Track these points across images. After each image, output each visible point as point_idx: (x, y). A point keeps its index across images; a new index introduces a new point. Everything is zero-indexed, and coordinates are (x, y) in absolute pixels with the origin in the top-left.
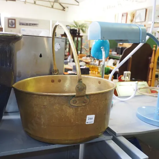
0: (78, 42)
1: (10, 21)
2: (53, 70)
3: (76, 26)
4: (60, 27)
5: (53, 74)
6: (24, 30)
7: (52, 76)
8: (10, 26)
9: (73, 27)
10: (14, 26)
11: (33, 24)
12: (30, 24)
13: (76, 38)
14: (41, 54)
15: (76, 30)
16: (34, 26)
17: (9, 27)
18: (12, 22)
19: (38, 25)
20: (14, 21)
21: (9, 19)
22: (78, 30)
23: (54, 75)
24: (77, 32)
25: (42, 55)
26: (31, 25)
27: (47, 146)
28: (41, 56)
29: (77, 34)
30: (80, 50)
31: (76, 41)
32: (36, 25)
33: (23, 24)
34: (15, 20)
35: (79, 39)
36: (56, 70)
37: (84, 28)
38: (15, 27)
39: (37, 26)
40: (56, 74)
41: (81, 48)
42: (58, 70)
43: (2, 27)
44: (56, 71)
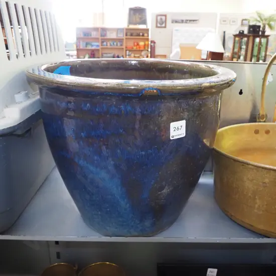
0: (261, 46)
1: (159, 18)
2: (259, 114)
3: (259, 19)
4: (232, 23)
5: (258, 120)
6: (177, 30)
7: (257, 123)
8: (159, 25)
9: (253, 21)
10: (164, 25)
11: (190, 21)
12: (187, 20)
13: (257, 40)
14: (241, 90)
15: (259, 27)
16: (192, 23)
17: (157, 27)
18: (161, 19)
20: (164, 18)
21: (158, 16)
22: (262, 26)
23: (260, 123)
24: (261, 29)
25: (243, 91)
26: (188, 22)
27: (258, 239)
28: (241, 93)
29: (260, 33)
30: (263, 58)
31: (258, 44)
33: (176, 22)
34: (165, 16)
35: (264, 40)
36: (263, 115)
37: (272, 23)
38: (165, 27)
39: (197, 23)
40: (263, 120)
41: (266, 55)
42: (266, 115)
43: (148, 27)
44: (263, 117)
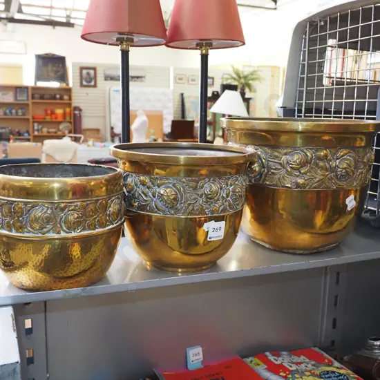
1: (84, 72)
3: (236, 77)
4: (190, 82)
6: (116, 91)
8: (84, 83)
9: (227, 79)
10: (93, 83)
11: (133, 78)
15: (235, 87)
16: (135, 81)
17: (82, 85)
18: (88, 74)
19: (143, 79)
20: (92, 72)
21: (82, 69)
32: (140, 79)
33: (112, 78)
34: (94, 69)
38: (95, 86)
39: (142, 81)
